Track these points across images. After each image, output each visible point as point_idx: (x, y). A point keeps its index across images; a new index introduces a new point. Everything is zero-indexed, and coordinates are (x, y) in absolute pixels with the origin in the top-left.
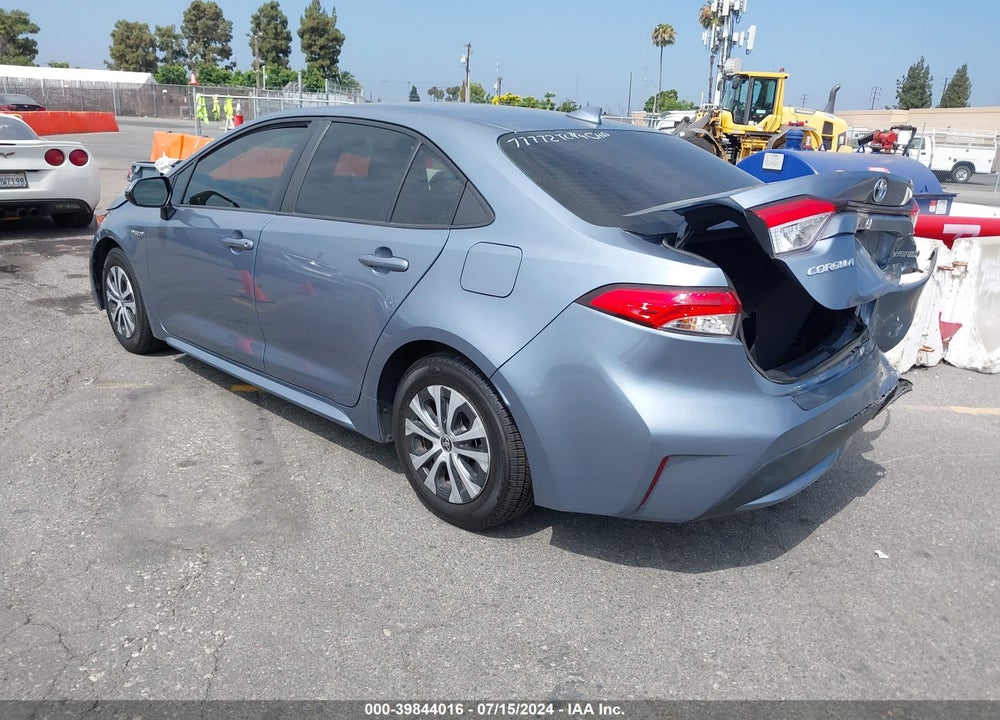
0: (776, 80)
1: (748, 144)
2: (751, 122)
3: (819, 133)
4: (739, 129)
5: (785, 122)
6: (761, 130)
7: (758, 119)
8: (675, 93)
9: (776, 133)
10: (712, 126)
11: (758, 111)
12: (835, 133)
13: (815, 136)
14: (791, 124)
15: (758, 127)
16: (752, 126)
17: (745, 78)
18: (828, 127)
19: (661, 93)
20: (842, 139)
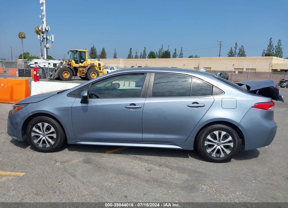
0: (85, 52)
1: (80, 69)
2: (80, 63)
3: (98, 66)
4: (77, 65)
5: (89, 63)
6: (83, 65)
7: (82, 63)
8: (29, 53)
9: (87, 66)
10: (70, 65)
11: (82, 60)
12: (101, 66)
13: (97, 67)
14: (91, 64)
15: (82, 65)
16: (81, 64)
17: (77, 51)
18: (99, 64)
19: (24, 53)
20: (103, 67)
